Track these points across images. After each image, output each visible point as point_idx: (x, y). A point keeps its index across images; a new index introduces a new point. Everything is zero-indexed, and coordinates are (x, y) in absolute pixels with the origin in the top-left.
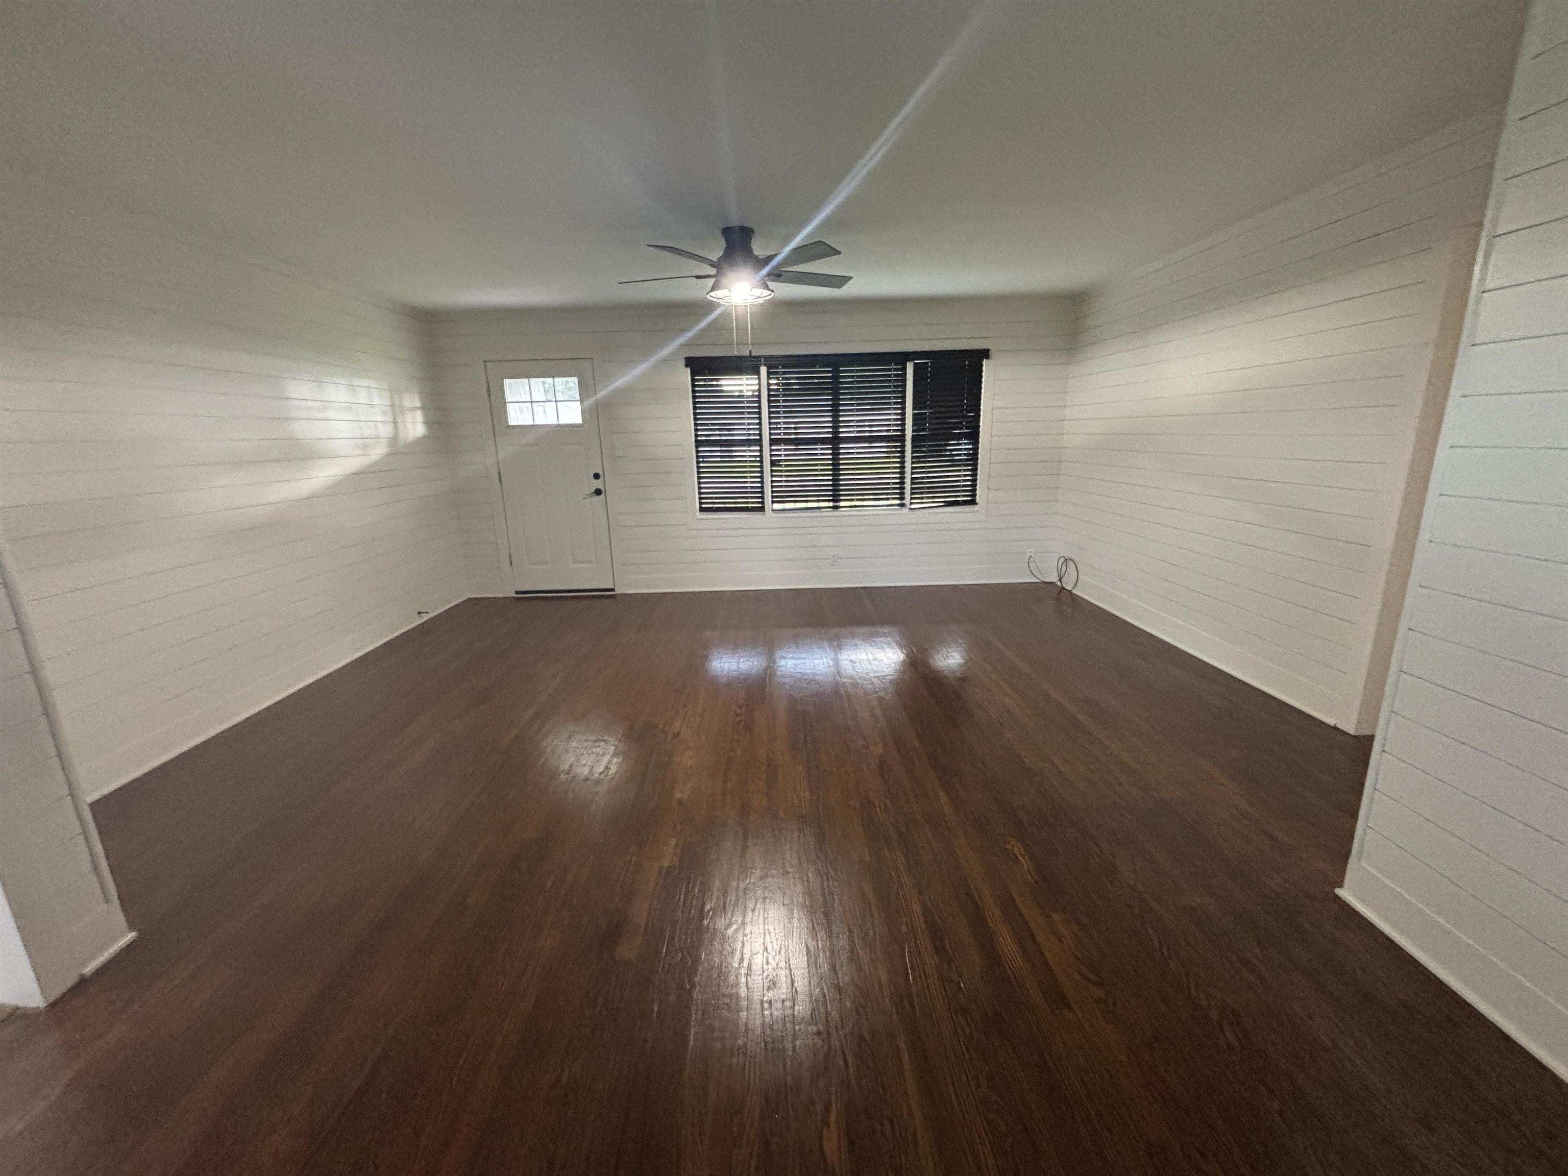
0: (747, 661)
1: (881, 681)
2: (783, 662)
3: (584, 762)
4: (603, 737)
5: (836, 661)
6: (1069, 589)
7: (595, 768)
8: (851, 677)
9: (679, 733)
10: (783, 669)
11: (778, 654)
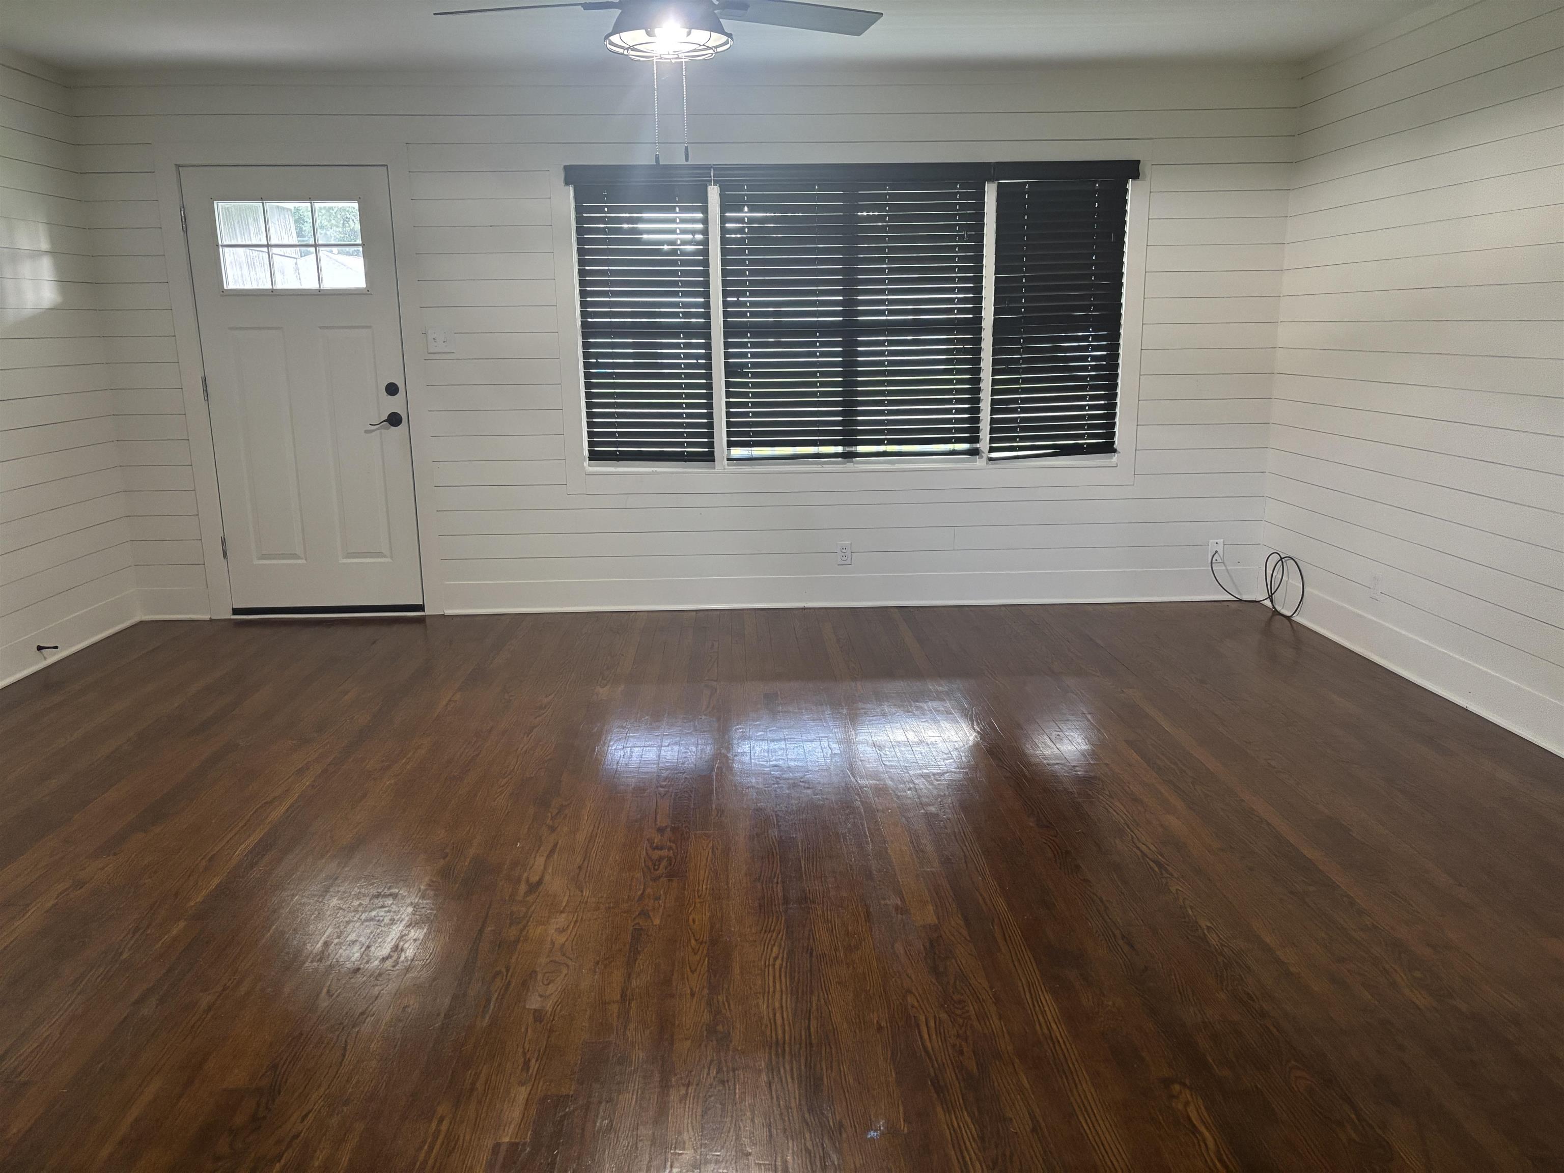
0: (676, 743)
1: (932, 784)
2: (745, 747)
3: (353, 937)
4: (390, 888)
5: (847, 742)
6: (1289, 614)
7: (373, 949)
8: (875, 775)
9: (540, 882)
10: (747, 759)
11: (737, 731)
